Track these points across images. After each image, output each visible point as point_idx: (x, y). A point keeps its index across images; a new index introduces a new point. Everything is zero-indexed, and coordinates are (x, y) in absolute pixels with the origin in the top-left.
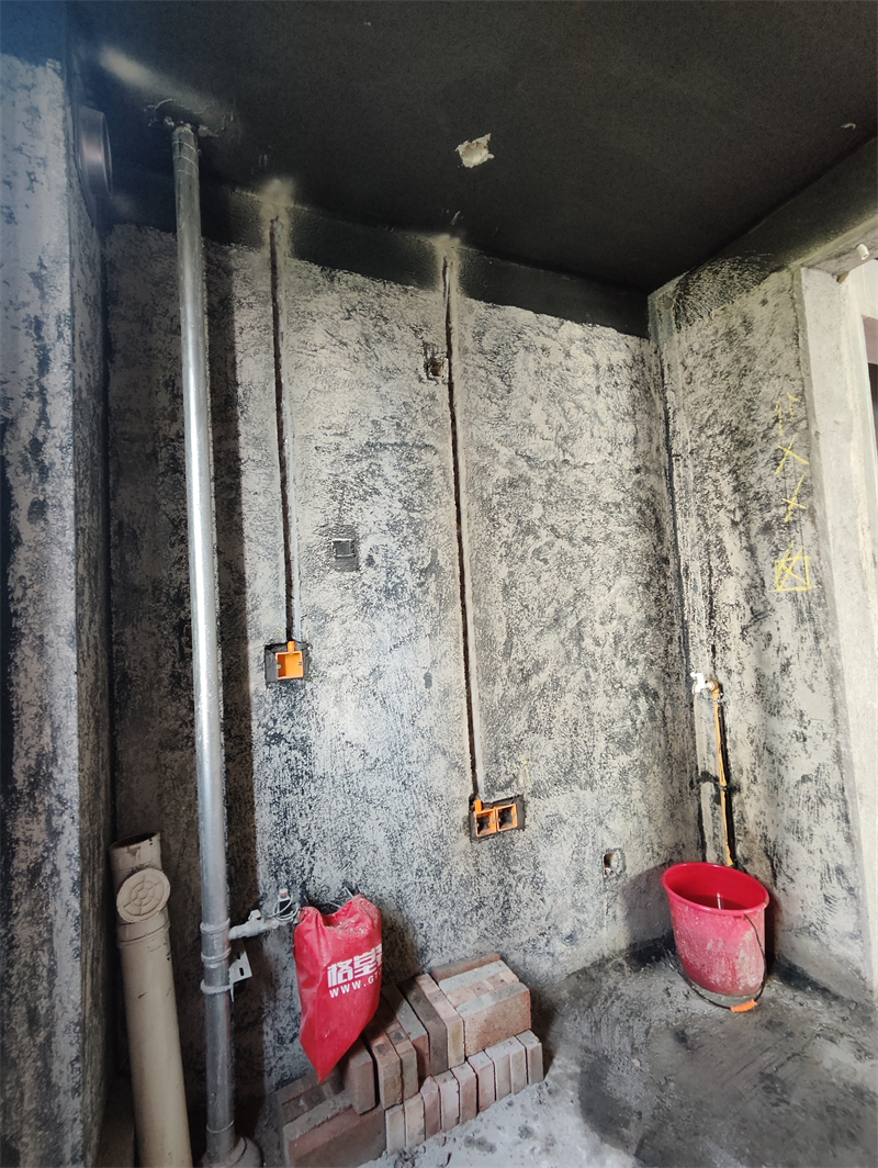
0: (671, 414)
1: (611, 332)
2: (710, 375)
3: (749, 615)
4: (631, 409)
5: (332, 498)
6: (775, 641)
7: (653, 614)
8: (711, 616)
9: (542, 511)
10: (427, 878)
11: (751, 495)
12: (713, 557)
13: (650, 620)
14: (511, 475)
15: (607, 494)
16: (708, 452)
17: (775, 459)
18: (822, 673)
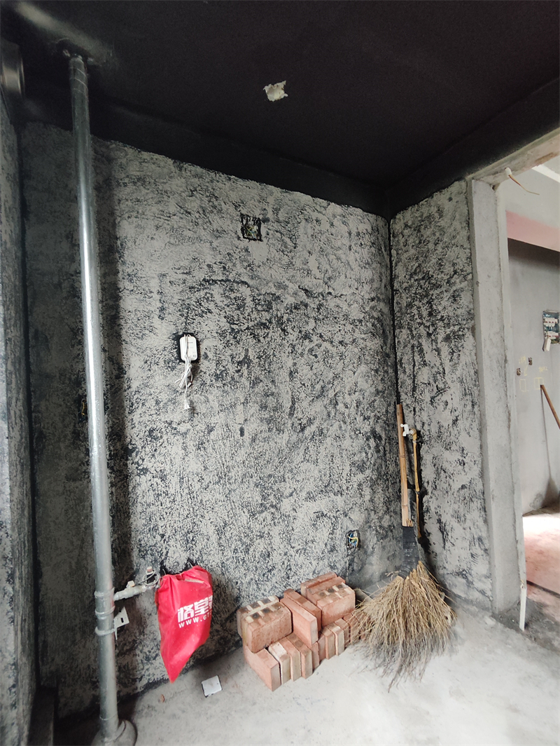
0: (394, 265)
1: (359, 211)
2: (417, 242)
3: (435, 390)
4: (370, 260)
5: (180, 315)
6: (450, 406)
7: (380, 388)
8: (414, 389)
9: (314, 324)
10: (240, 554)
11: (439, 317)
12: (416, 354)
13: (378, 392)
14: (296, 302)
15: (354, 314)
16: (415, 289)
17: (453, 296)
18: (476, 426)
